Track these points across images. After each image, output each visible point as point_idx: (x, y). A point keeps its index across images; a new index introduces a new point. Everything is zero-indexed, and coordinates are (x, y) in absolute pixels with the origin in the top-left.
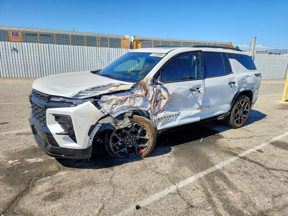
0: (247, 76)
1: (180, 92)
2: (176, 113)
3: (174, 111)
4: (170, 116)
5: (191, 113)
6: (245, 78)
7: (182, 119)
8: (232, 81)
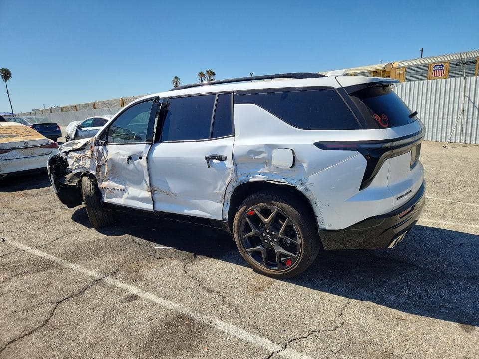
0: (272, 147)
1: (118, 159)
2: (121, 187)
3: (120, 183)
4: (114, 189)
5: (140, 194)
6: (261, 150)
7: (128, 198)
8: (219, 154)
